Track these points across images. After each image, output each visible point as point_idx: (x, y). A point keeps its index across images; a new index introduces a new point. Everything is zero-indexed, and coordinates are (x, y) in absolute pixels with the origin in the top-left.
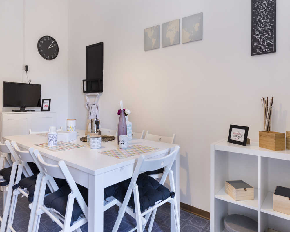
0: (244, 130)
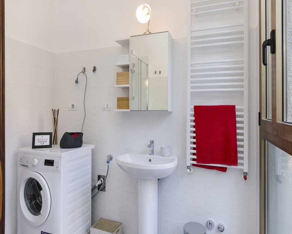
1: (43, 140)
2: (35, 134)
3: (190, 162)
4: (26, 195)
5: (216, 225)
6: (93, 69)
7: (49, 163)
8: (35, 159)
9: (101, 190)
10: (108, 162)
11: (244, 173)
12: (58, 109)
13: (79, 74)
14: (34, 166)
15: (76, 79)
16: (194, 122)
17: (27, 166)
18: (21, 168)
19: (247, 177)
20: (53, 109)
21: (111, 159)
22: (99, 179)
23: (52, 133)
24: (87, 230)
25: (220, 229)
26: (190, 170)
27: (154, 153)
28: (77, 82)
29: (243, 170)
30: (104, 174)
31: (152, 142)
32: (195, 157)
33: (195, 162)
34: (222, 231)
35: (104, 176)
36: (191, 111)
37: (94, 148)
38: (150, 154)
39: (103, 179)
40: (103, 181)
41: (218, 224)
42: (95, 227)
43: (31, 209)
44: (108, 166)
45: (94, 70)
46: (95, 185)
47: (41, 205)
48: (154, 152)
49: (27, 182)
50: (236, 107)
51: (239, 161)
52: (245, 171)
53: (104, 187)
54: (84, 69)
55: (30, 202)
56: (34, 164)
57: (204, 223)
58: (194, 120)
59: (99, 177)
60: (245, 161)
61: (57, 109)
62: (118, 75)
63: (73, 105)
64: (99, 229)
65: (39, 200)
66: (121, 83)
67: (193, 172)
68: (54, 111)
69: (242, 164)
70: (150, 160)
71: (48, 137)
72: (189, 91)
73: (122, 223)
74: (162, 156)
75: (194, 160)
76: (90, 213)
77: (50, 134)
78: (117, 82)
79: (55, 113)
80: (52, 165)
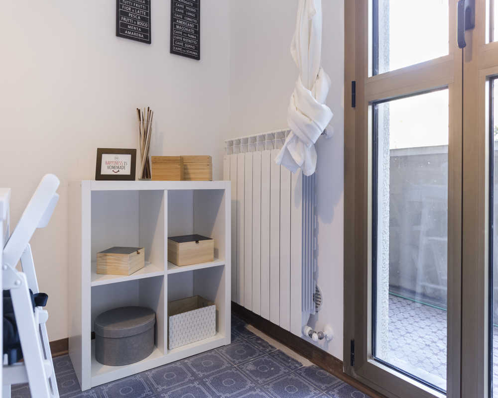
0: (129, 156)
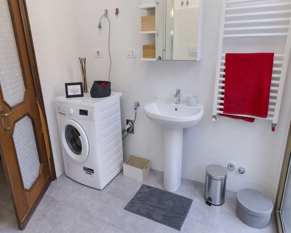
1: (75, 89)
2: (67, 85)
3: (216, 112)
4: (67, 138)
5: (237, 167)
6: (115, 12)
7: (84, 112)
8: (71, 109)
9: (130, 132)
10: (135, 109)
11: (273, 124)
12: (85, 58)
13: (101, 18)
14: (70, 115)
15: (99, 24)
16: (224, 71)
17: (64, 114)
18: (59, 116)
19: (276, 128)
20: (80, 58)
21: (138, 105)
22: (127, 123)
23: (82, 82)
24: (120, 165)
25: (241, 172)
26: (216, 119)
27: (180, 102)
28: (100, 27)
29: (272, 121)
30: (132, 118)
31: (178, 92)
32: (222, 107)
33: (222, 112)
34: (242, 173)
35: (132, 121)
36: (222, 59)
37: (122, 95)
38: (176, 103)
39: (132, 123)
40: (131, 125)
41: (240, 166)
42: (127, 163)
43: (72, 149)
44: (136, 113)
45: (117, 12)
46: (125, 129)
47: (81, 146)
48: (180, 100)
49: (66, 128)
50: (275, 55)
51: (269, 113)
52: (274, 122)
53: (133, 130)
54: (106, 11)
55: (72, 144)
56: (70, 113)
57: (225, 166)
58: (224, 69)
59: (128, 121)
60: (276, 113)
61: (83, 58)
62: (143, 19)
63: (98, 52)
64: (130, 165)
65: (79, 142)
66: (146, 29)
67: (218, 121)
68: (81, 60)
69: (272, 116)
70: (176, 109)
71: (79, 86)
72: (222, 36)
73: (149, 161)
74: (188, 105)
75: (220, 109)
76: (121, 152)
77: (80, 84)
78: (142, 27)
79: (83, 62)
80: (86, 114)
